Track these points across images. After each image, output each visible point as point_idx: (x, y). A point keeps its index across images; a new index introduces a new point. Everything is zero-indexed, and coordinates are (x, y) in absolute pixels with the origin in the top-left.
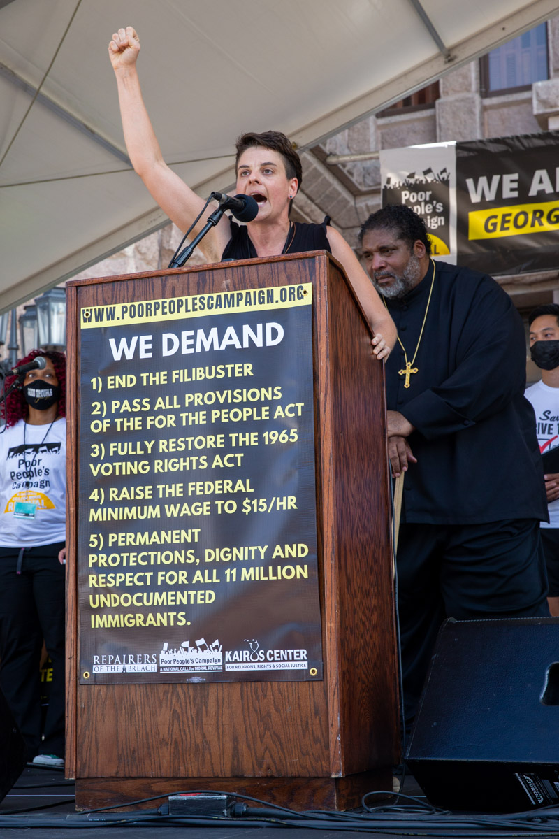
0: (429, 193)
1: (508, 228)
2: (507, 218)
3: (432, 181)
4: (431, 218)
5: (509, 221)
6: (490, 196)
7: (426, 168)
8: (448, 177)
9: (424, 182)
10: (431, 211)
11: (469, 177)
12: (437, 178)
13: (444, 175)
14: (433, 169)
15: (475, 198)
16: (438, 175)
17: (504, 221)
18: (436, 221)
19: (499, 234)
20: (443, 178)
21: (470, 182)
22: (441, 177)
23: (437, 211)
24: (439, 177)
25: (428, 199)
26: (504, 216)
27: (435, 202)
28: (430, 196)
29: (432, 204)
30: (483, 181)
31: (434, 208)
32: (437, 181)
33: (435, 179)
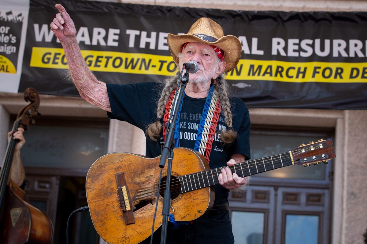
0: (8, 28)
1: (57, 63)
2: (58, 56)
3: (11, 20)
4: (7, 46)
5: (58, 58)
6: (49, 39)
7: (8, 11)
8: (23, 19)
9: (6, 20)
10: (7, 41)
11: (36, 23)
12: (15, 19)
13: (20, 18)
14: (13, 12)
15: (39, 38)
16: (16, 17)
17: (55, 58)
18: (10, 49)
19: (50, 66)
20: (19, 20)
21: (36, 26)
22: (18, 19)
23: (12, 42)
24: (16, 19)
25: (7, 32)
26: (56, 54)
27: (11, 35)
28: (9, 30)
29: (9, 36)
30: (45, 27)
31: (10, 40)
32: (14, 21)
33: (13, 19)
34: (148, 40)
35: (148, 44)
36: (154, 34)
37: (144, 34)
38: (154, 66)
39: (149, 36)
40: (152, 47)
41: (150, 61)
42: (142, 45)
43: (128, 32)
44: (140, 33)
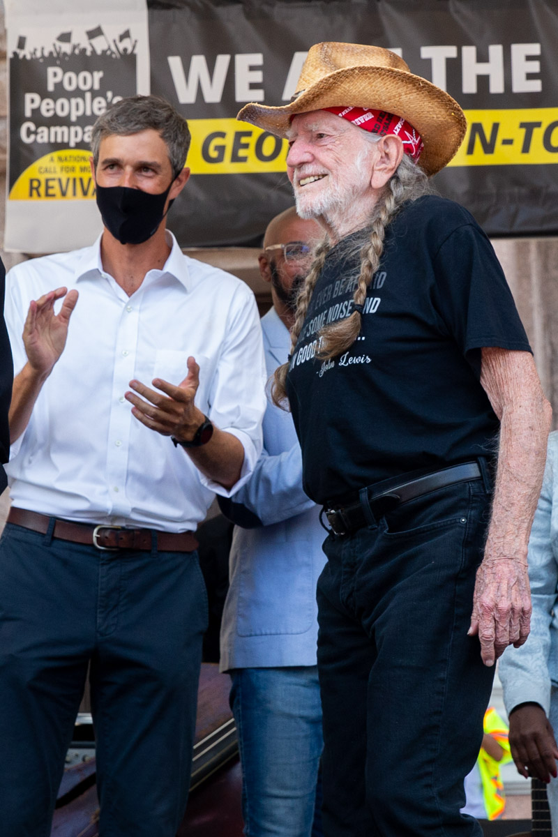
0: (98, 76)
1: (245, 160)
3: (104, 52)
6: (213, 94)
7: (93, 27)
8: (134, 48)
9: (88, 53)
11: (175, 54)
12: (113, 48)
13: (127, 44)
14: (105, 29)
15: (185, 96)
16: (115, 42)
20: (125, 50)
21: (175, 63)
22: (121, 46)
24: (116, 46)
27: (110, 95)
28: (102, 81)
29: (104, 97)
30: (198, 63)
32: (112, 53)
33: (109, 49)
34: (483, 69)
35: (483, 81)
36: (496, 51)
37: (469, 52)
38: (508, 142)
39: (482, 57)
40: (497, 87)
41: (496, 127)
42: (470, 86)
43: (426, 52)
44: (460, 52)
